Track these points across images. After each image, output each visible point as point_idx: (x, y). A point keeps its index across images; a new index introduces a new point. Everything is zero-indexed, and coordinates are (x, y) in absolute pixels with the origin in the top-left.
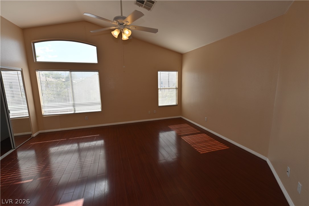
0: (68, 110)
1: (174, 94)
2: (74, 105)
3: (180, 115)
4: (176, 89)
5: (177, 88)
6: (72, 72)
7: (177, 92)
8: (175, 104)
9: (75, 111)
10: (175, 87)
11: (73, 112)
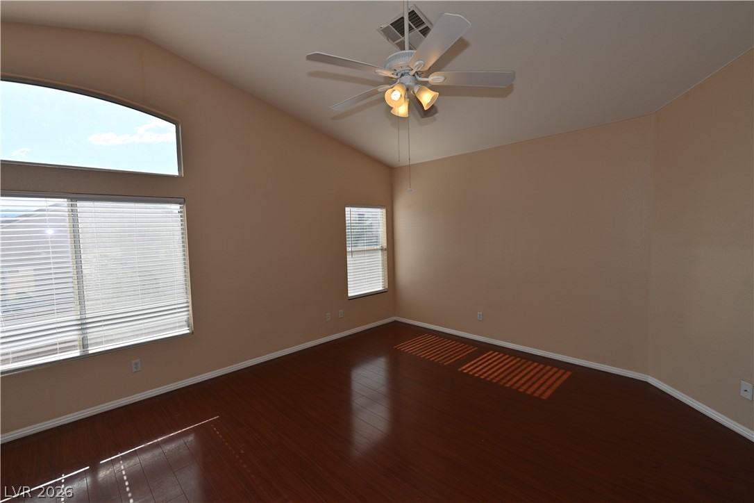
0: (56, 344)
1: (378, 262)
2: (83, 325)
3: (395, 315)
4: (382, 250)
5: (386, 247)
6: (79, 204)
7: (386, 257)
8: (381, 289)
9: (85, 346)
10: (378, 247)
11: (76, 353)
